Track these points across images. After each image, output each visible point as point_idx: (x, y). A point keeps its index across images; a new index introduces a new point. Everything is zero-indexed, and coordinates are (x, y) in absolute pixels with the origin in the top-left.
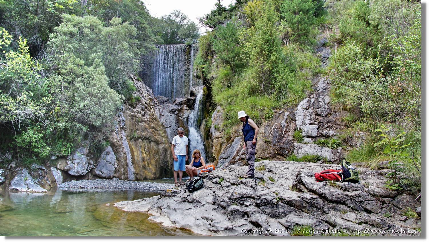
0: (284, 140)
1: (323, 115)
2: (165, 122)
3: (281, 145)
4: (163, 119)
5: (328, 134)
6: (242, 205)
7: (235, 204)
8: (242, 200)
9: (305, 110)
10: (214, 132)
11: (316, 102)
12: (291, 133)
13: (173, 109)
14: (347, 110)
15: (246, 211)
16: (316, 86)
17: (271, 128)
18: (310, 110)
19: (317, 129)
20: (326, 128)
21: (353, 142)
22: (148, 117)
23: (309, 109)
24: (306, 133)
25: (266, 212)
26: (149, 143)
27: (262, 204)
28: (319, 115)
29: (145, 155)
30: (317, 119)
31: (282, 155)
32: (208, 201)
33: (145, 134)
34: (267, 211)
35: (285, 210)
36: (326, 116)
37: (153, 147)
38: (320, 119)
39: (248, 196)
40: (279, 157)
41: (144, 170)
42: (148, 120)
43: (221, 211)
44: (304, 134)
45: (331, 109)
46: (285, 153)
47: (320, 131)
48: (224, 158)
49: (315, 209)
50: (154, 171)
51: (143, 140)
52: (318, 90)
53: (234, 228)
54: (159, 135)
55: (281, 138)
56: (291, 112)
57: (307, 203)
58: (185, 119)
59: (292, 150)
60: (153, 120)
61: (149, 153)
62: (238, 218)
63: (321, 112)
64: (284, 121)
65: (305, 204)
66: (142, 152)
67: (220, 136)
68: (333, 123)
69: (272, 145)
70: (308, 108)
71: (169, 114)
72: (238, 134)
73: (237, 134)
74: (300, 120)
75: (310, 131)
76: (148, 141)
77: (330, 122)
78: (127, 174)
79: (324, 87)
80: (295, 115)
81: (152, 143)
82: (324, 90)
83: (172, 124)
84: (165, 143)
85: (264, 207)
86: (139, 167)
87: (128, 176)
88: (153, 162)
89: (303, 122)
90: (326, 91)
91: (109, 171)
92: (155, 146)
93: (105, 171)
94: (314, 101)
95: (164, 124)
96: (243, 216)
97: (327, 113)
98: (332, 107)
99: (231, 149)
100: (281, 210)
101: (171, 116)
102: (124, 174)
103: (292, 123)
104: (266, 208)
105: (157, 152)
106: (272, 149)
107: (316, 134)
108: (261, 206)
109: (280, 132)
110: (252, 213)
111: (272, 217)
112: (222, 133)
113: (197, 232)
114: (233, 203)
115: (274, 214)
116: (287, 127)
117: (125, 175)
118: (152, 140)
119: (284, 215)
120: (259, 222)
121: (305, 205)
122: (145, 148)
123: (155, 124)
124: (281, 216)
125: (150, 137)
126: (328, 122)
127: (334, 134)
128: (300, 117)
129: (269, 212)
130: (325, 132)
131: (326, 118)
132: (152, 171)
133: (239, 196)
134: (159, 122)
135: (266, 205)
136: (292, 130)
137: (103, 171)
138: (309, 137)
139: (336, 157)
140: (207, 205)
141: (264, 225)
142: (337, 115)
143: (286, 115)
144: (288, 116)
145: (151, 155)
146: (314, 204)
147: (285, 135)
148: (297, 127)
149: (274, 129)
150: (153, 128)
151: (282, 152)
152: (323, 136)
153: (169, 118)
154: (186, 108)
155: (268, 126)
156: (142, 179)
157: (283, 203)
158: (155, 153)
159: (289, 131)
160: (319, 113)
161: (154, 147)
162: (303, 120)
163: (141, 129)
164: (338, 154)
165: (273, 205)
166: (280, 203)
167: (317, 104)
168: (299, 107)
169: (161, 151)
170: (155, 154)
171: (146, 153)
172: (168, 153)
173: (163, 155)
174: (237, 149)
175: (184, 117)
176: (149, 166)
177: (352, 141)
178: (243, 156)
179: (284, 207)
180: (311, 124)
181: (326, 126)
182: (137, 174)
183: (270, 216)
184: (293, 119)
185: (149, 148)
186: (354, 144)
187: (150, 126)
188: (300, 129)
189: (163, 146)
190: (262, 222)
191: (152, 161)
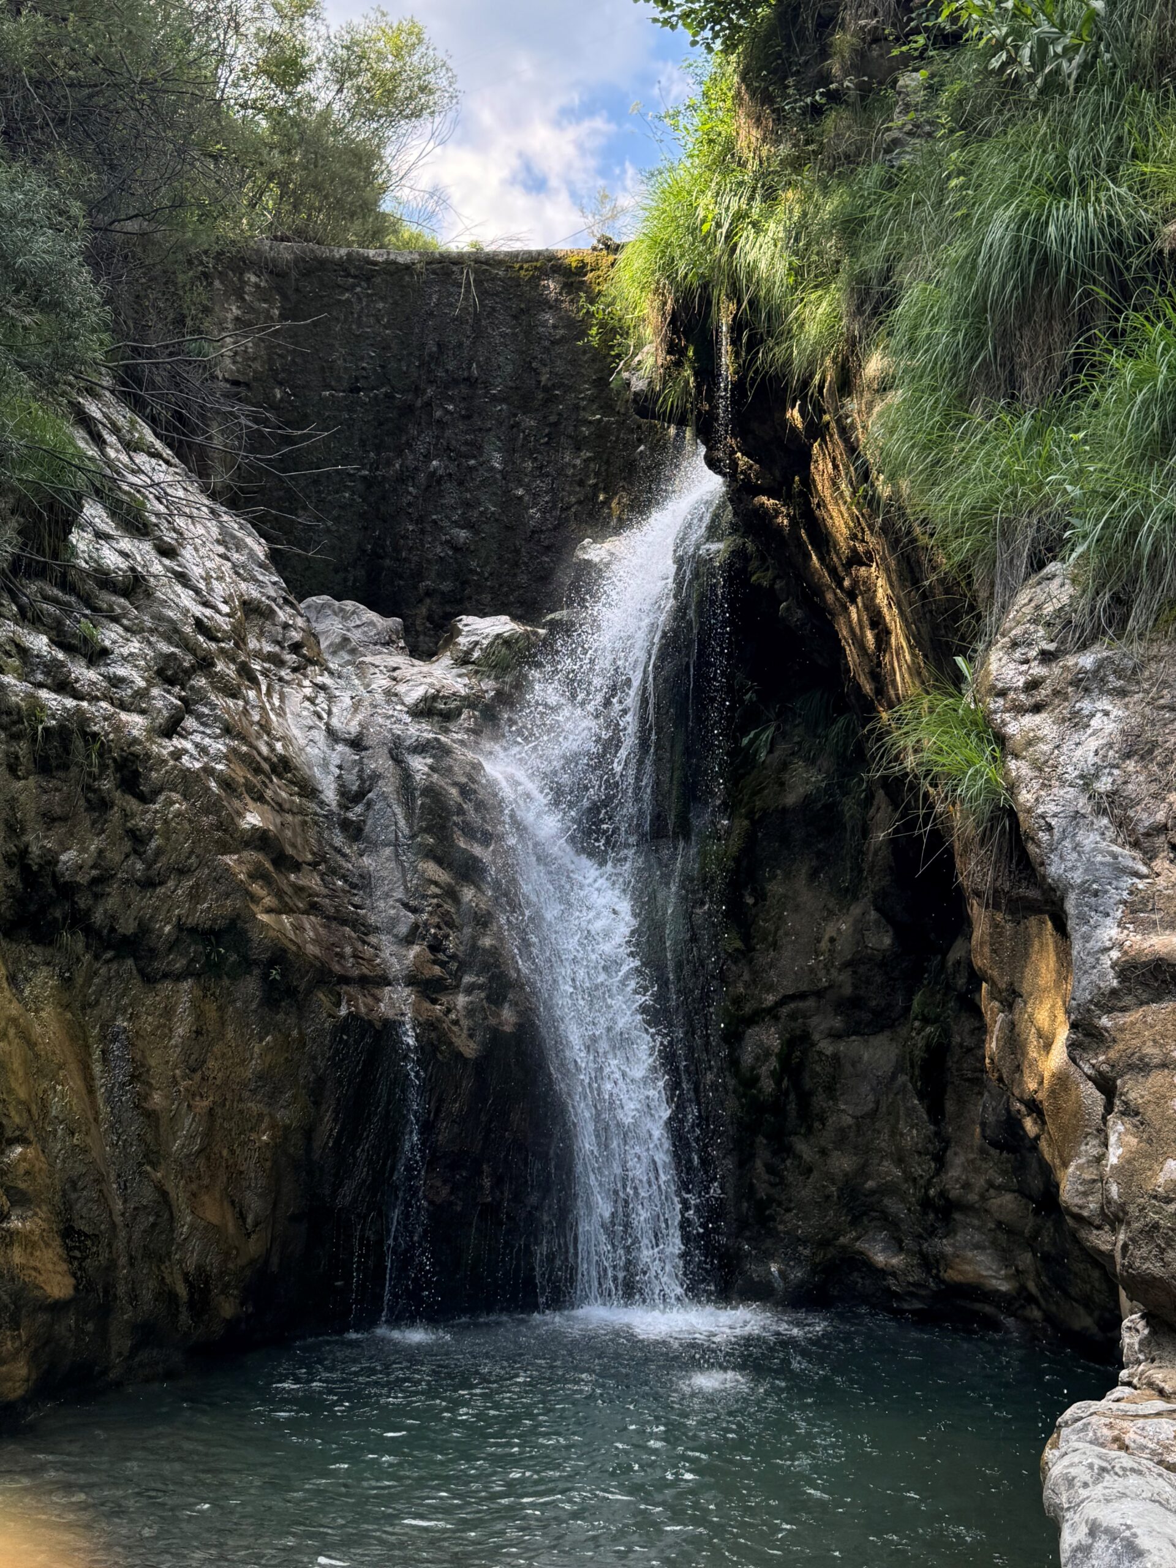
42: (208, 770)
60: (258, 770)
123: (280, 808)
150: (261, 840)
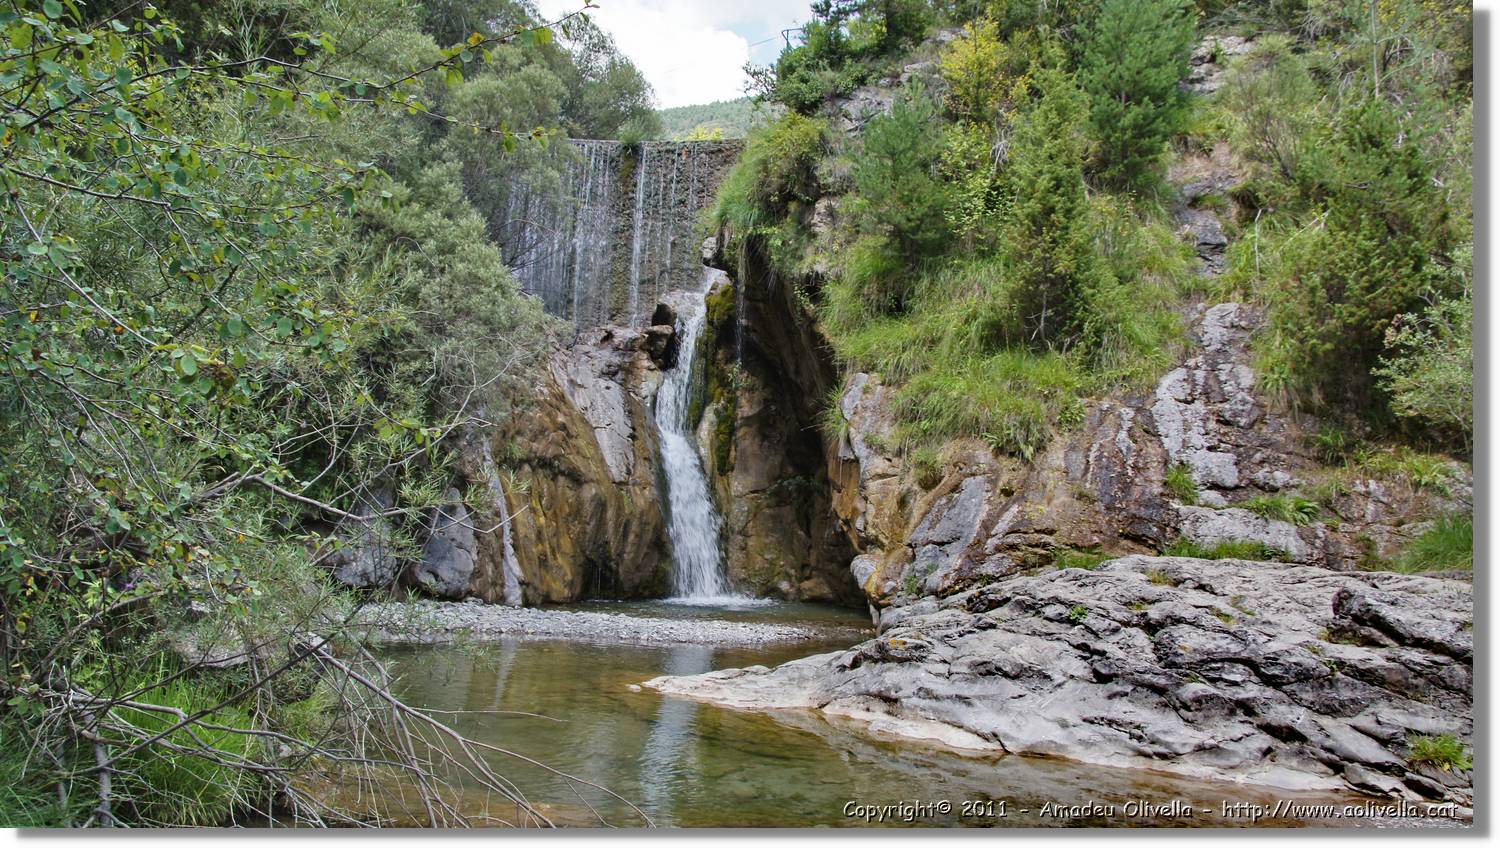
0: (1136, 492)
1: (1242, 424)
2: (590, 410)
3: (1133, 509)
4: (584, 399)
5: (1271, 482)
6: (1213, 681)
7: (1195, 680)
8: (1212, 669)
9: (1182, 406)
10: (867, 458)
11: (1211, 382)
12: (1155, 474)
13: (609, 366)
14: (1312, 413)
15: (1241, 697)
16: (1198, 330)
17: (1087, 456)
18: (1199, 406)
19: (1236, 464)
20: (1262, 462)
21: (1353, 509)
22: (546, 391)
23: (1193, 401)
24: (1204, 476)
25: (1301, 699)
26: (553, 480)
27: (1290, 677)
28: (1227, 423)
29: (542, 520)
30: (1225, 434)
31: (1138, 539)
32: (1071, 672)
33: (541, 447)
34: (1305, 696)
35: (1358, 694)
36: (1251, 425)
37: (564, 493)
38: (1233, 436)
39: (1224, 656)
40: (1129, 543)
41: (543, 572)
42: (545, 401)
43: (1150, 700)
44: (1196, 477)
45: (1263, 406)
46: (1149, 534)
47: (1246, 473)
48: (934, 543)
49: (1443, 692)
50: (569, 577)
51: (533, 469)
52: (1205, 343)
53: (1221, 745)
54: (578, 453)
55: (1126, 487)
56: (1138, 410)
57: (1419, 674)
58: (649, 399)
59: (1173, 525)
60: (556, 399)
61: (555, 513)
62: (1217, 718)
63: (1235, 415)
64: (1123, 435)
65: (1415, 677)
66: (533, 510)
67: (890, 471)
68: (1278, 450)
69: (1100, 506)
70: (1189, 398)
71: (603, 383)
72: (975, 468)
73: (970, 467)
74: (1172, 433)
75: (1215, 471)
76: (548, 472)
77: (1266, 444)
78: (503, 586)
79: (1225, 338)
80: (1156, 417)
81: (561, 479)
82: (1224, 345)
83: (615, 418)
84: (598, 482)
85: (1294, 687)
86: (529, 559)
87: (506, 590)
88: (566, 543)
89: (1184, 441)
90: (1232, 351)
91: (460, 572)
92: (571, 489)
93: (445, 572)
94: (1206, 378)
95: (588, 415)
96: (1232, 713)
97: (1253, 417)
98: (1266, 401)
99: (959, 514)
100: (1346, 694)
101: (608, 388)
102: (494, 584)
103: (1149, 444)
104: (1301, 690)
105: (576, 512)
106: (1102, 520)
107: (1236, 482)
108: (1285, 684)
109: (1118, 469)
110: (1265, 704)
111: (1321, 714)
112: (895, 460)
113: (1092, 761)
114: (1187, 675)
115: (1327, 706)
116: (1139, 455)
117: (498, 588)
118: (562, 468)
119: (1356, 706)
120: (1297, 728)
121: (1414, 681)
122: (540, 497)
123: (565, 414)
124: (1348, 711)
125: (556, 457)
126: (1261, 446)
127: (1291, 482)
128: (1174, 426)
129: (1312, 699)
130: (1261, 475)
131: (1251, 433)
132: (565, 574)
133: (1198, 657)
134: (572, 408)
135: (1301, 681)
136: (1155, 465)
137: (439, 572)
138: (1214, 486)
139: (1316, 551)
140: (1070, 684)
141: (1315, 736)
142: (1282, 425)
143: (1126, 418)
144: (1133, 420)
145: (560, 519)
146: (1442, 679)
147: (1137, 480)
148: (1168, 455)
149: (1099, 458)
150: (563, 427)
151: (1140, 530)
152: (1257, 486)
153: (603, 396)
154: (646, 363)
155: (1073, 448)
156: (539, 602)
157: (1346, 674)
158: (569, 515)
159: (1146, 468)
160: (1227, 415)
161: (568, 491)
162: (1184, 436)
163: (531, 431)
164: (1318, 543)
165: (1321, 680)
166: (1339, 675)
167: (1217, 389)
168: (1161, 392)
169: (588, 509)
170: (570, 519)
171: (545, 515)
172: (610, 513)
173: (593, 523)
174: (983, 515)
175: (644, 393)
176: (555, 559)
177: (1350, 506)
178: (1012, 539)
179: (1354, 688)
180: (1210, 449)
181: (1258, 456)
182: (528, 585)
183: (1317, 711)
184: (1152, 432)
185: (553, 497)
186: (1356, 515)
187: (554, 421)
188: (1182, 463)
189: (594, 491)
190: (1302, 725)
191: (562, 542)
